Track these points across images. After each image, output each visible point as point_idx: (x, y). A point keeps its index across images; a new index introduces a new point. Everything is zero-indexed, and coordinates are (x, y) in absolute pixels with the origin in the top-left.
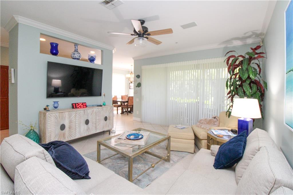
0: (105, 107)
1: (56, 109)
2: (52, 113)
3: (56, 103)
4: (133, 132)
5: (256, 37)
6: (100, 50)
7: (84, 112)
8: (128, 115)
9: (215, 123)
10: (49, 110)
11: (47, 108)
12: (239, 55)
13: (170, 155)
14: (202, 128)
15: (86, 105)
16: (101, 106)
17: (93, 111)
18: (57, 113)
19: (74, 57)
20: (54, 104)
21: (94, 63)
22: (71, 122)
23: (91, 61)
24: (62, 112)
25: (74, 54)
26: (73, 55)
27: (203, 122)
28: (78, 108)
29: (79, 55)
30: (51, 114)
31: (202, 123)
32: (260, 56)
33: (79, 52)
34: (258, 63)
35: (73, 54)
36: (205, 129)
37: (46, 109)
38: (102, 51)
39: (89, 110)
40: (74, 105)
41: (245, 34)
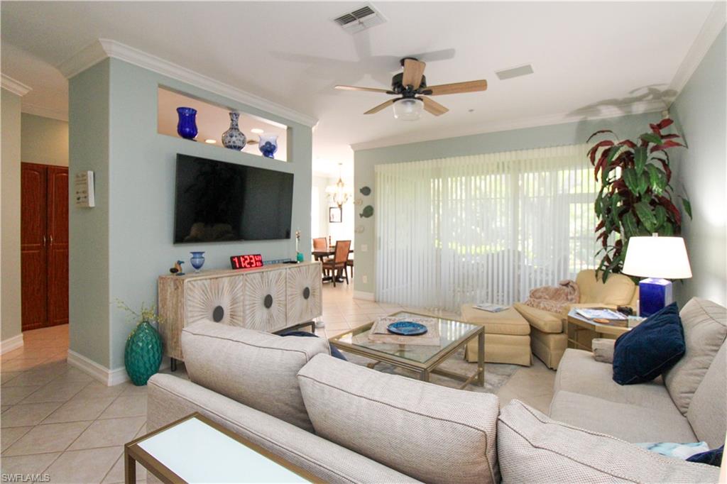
0: (302, 264)
1: (197, 271)
2: (195, 281)
3: (197, 256)
4: (395, 320)
5: (654, 98)
6: (285, 127)
7: (262, 277)
8: (335, 286)
9: (569, 297)
10: (184, 274)
11: (178, 268)
12: (622, 141)
13: (483, 371)
14: (543, 309)
15: (261, 261)
16: (295, 263)
17: (280, 274)
18: (206, 279)
19: (232, 144)
20: (193, 258)
21: (273, 158)
22: (234, 301)
23: (267, 154)
24: (217, 278)
25: (231, 137)
26: (229, 138)
27: (540, 294)
28: (245, 267)
29: (242, 139)
30: (193, 283)
31: (540, 297)
32: (671, 141)
33: (242, 130)
34: (664, 157)
35: (228, 135)
36: (549, 310)
37: (177, 271)
38: (289, 129)
39: (272, 273)
40: (237, 261)
41: (632, 92)
